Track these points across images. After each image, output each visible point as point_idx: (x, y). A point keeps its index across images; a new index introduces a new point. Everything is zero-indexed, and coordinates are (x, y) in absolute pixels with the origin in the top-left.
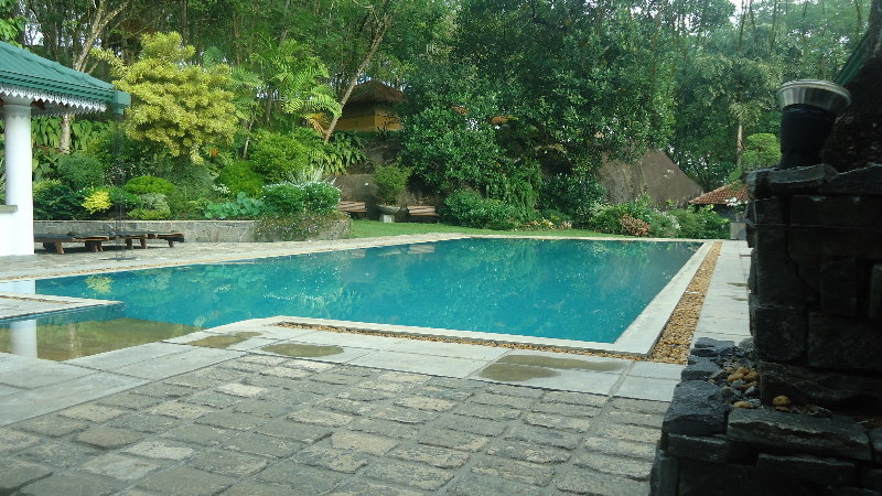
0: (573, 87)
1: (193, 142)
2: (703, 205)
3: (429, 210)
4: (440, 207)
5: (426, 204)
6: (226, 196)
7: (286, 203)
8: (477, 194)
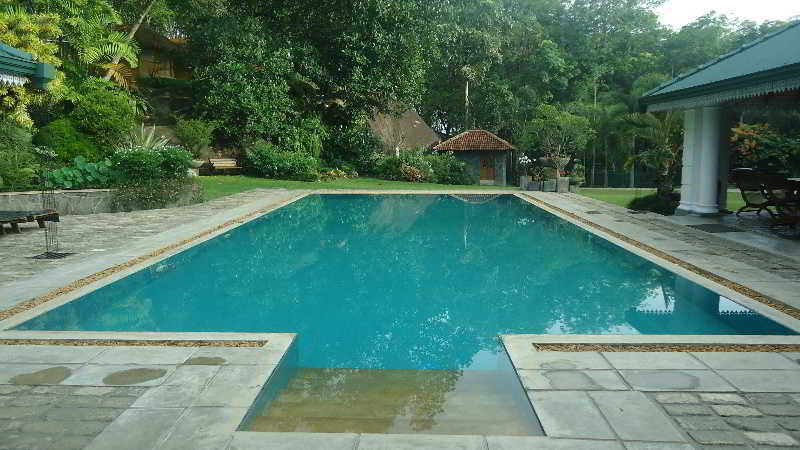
0: (359, 48)
1: (17, 101)
2: (444, 151)
3: (230, 163)
4: (241, 158)
5: (224, 156)
6: (53, 159)
7: (145, 170)
8: (270, 145)
